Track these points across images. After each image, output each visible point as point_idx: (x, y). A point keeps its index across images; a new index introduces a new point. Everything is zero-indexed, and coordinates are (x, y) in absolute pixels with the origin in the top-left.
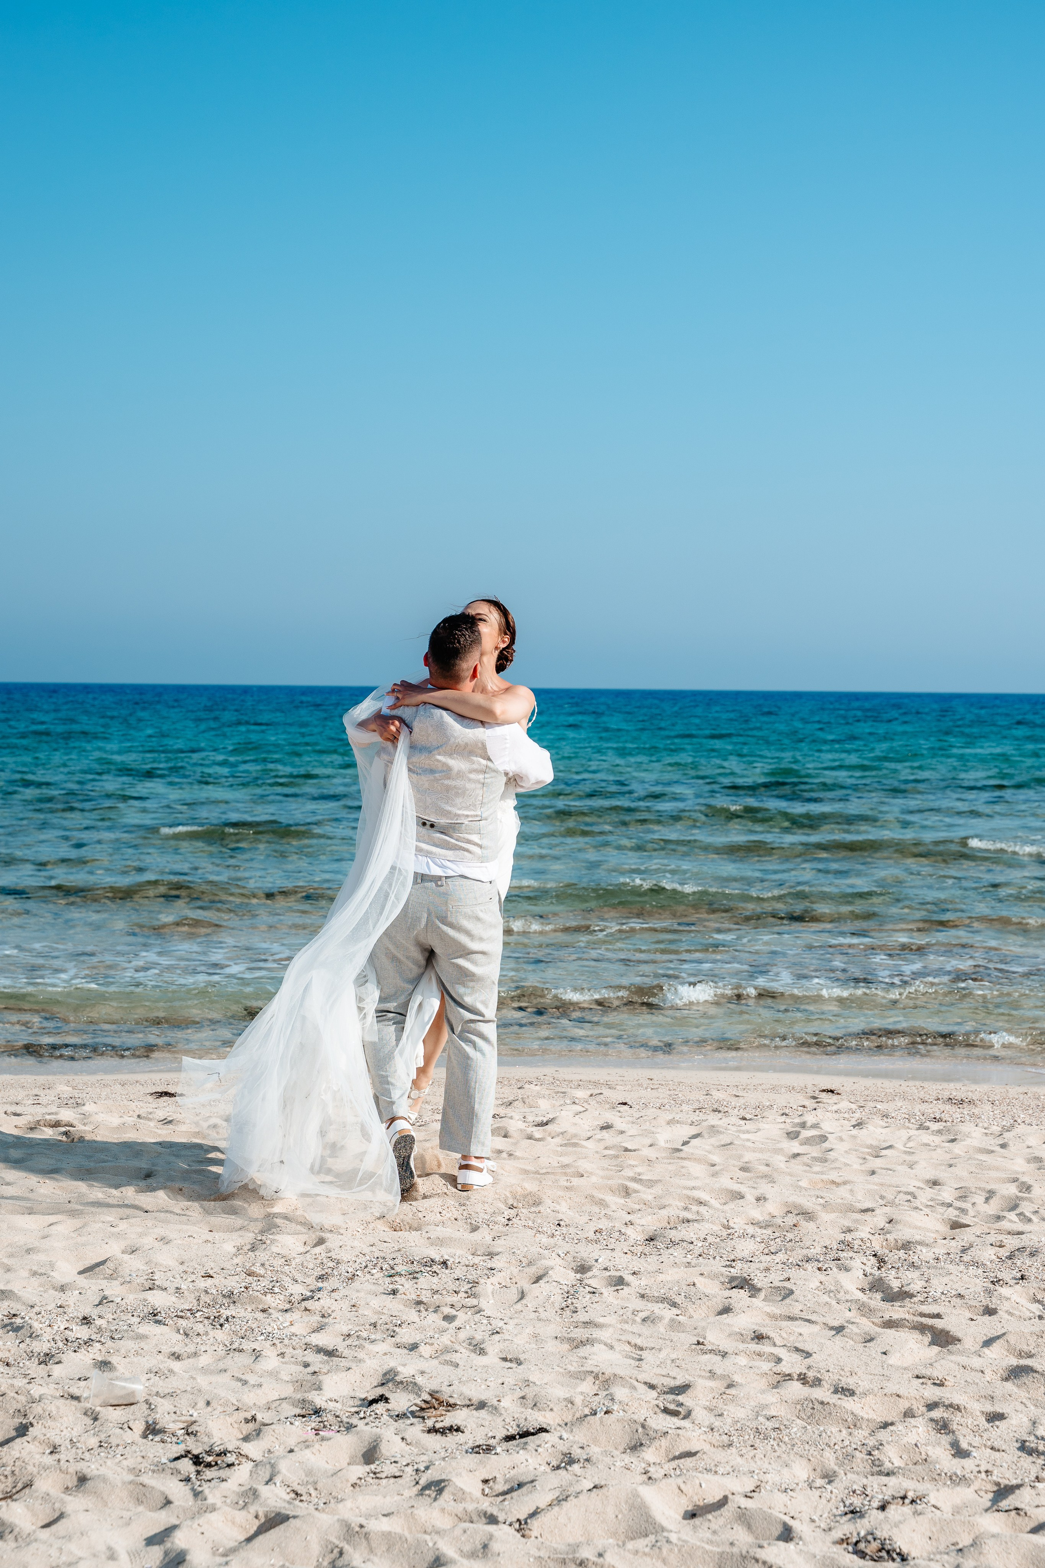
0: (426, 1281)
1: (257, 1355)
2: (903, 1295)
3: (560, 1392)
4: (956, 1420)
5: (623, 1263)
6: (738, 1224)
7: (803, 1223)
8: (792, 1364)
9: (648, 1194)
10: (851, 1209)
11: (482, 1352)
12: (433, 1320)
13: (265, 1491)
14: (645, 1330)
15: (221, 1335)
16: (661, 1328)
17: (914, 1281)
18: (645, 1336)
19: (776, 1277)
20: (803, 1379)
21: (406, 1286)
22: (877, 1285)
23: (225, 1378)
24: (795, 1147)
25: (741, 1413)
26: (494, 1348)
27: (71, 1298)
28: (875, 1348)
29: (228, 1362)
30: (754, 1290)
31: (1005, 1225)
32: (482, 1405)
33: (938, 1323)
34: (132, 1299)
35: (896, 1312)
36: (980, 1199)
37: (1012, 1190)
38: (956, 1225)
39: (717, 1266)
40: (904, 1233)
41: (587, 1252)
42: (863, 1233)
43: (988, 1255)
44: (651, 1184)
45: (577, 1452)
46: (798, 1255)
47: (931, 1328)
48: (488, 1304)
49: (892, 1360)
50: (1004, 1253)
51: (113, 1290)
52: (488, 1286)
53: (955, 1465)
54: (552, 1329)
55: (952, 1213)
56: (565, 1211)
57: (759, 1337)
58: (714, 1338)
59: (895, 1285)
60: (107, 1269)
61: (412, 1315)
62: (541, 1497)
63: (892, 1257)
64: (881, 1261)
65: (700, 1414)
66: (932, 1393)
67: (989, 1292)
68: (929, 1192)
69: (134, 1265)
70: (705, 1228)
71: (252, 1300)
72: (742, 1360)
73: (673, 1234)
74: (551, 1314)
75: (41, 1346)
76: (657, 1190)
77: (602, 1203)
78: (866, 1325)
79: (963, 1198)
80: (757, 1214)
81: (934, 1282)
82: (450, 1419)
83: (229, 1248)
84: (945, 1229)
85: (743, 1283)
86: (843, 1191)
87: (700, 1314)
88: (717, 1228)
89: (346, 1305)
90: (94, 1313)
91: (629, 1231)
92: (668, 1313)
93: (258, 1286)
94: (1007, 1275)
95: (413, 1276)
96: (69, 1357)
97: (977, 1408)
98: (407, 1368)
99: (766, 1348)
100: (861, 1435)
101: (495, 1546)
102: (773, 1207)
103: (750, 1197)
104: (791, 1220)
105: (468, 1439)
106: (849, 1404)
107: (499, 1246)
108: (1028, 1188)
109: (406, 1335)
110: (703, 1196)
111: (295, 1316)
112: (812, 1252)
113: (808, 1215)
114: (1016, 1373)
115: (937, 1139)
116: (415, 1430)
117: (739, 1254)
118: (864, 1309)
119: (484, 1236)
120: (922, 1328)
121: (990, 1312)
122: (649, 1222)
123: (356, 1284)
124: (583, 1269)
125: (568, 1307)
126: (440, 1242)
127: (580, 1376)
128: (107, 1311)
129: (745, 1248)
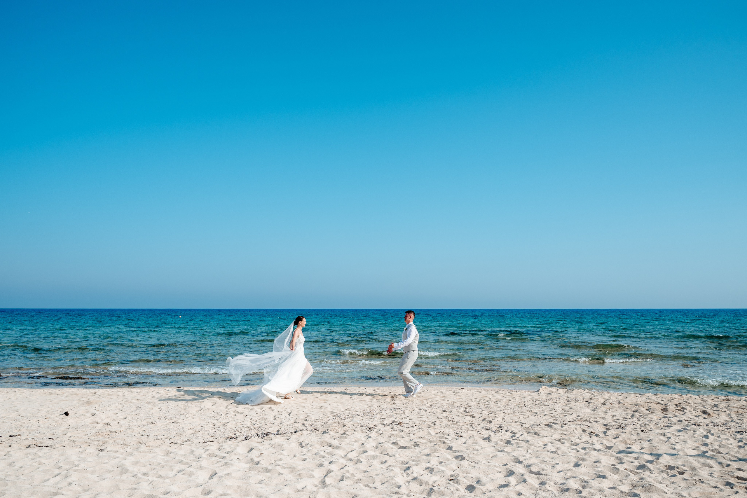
0: (397, 411)
1: (374, 419)
2: (469, 412)
3: (418, 422)
4: (473, 425)
5: (426, 409)
6: (444, 404)
7: (454, 403)
8: (451, 419)
9: (430, 400)
10: (462, 402)
11: (406, 419)
12: (398, 415)
13: (379, 431)
14: (430, 416)
15: (367, 417)
16: (432, 416)
17: (470, 410)
18: (430, 417)
19: (450, 410)
20: (452, 421)
21: (394, 411)
22: (465, 411)
23: (370, 421)
24: (454, 394)
25: (443, 425)
26: (408, 418)
27: (345, 413)
28: (463, 418)
29: (370, 420)
30: (446, 412)
31: (486, 404)
32: (407, 424)
33: (473, 415)
34: (354, 413)
35: (467, 414)
36: (483, 400)
37: (488, 399)
38: (478, 404)
39: (441, 409)
40: (470, 405)
41: (421, 407)
42: (464, 405)
43: (482, 407)
44: (430, 399)
45: (420, 428)
46: (453, 407)
47: (472, 416)
48: (406, 414)
49: (465, 419)
50: (485, 407)
51: (350, 412)
52: (406, 411)
53: (472, 429)
54: (416, 416)
55: (478, 402)
56: (417, 402)
57: (447, 417)
58: (439, 417)
59: (468, 411)
60: (349, 409)
61: (395, 415)
62: (416, 432)
63: (467, 408)
64: (466, 408)
65: (437, 424)
66: (470, 422)
67: (481, 412)
68: (475, 399)
69: (352, 409)
70: (439, 404)
71: (371, 413)
72: (444, 419)
73: (434, 405)
74: (416, 414)
75: (343, 418)
76: (432, 399)
77: (423, 401)
78: (462, 415)
79: (480, 400)
80: (447, 403)
81: (473, 410)
82: (402, 425)
83: (366, 407)
84: (476, 404)
85: (445, 411)
86: (461, 399)
87: (437, 414)
88: (441, 404)
89: (385, 414)
90: (349, 415)
91: (427, 405)
92: (433, 414)
93: (372, 412)
94: (485, 410)
95: (395, 410)
96: (347, 419)
97: (476, 424)
98: (396, 420)
99: (448, 418)
100: (459, 426)
101: (410, 436)
102: (450, 402)
103: (446, 400)
104: (453, 403)
105: (406, 427)
106: (458, 423)
107: (407, 407)
108: (491, 399)
109: (395, 417)
110: (439, 400)
111: (378, 415)
112: (455, 407)
113: (455, 402)
114: (483, 420)
115: (478, 393)
116: (398, 426)
117: (444, 407)
118: (462, 413)
119: (405, 405)
120: (471, 416)
121: (481, 414)
122: (431, 404)
123: (386, 411)
124: (420, 409)
125: (418, 413)
126: (398, 406)
127: (421, 421)
128: (351, 414)
129: (445, 407)
